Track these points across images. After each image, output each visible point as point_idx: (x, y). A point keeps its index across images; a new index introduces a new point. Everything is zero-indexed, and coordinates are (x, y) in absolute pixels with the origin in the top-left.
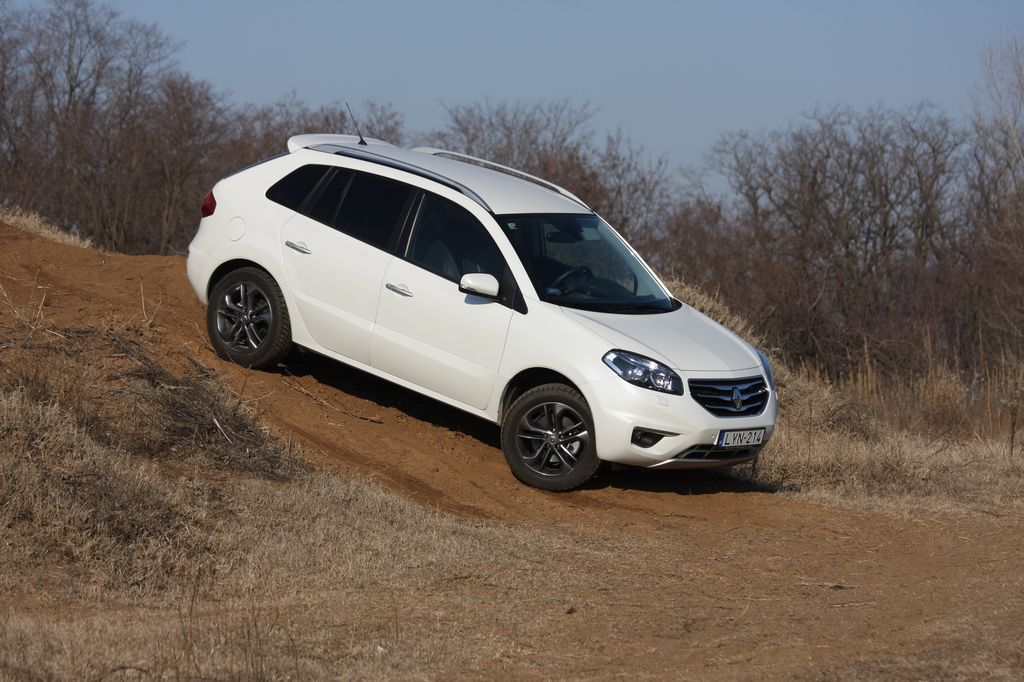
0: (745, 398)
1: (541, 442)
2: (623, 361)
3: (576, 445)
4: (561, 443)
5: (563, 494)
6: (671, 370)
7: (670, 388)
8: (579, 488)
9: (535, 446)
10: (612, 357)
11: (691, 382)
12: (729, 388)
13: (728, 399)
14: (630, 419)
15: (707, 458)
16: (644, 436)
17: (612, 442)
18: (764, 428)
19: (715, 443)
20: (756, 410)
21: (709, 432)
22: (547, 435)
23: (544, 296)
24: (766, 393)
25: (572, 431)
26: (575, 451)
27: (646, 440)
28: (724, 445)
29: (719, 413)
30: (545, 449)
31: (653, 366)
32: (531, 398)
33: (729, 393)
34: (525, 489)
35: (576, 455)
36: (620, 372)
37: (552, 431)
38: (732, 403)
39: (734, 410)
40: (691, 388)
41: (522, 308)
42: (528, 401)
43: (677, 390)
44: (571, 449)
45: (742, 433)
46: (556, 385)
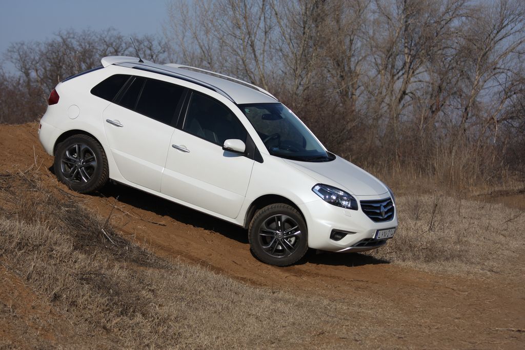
0: (386, 210)
1: (272, 238)
2: (324, 190)
3: (293, 240)
4: (285, 238)
5: (285, 268)
6: (351, 196)
7: (349, 206)
8: (293, 264)
9: (268, 240)
10: (318, 188)
11: (362, 202)
12: (378, 205)
13: (378, 211)
14: (330, 224)
15: (366, 246)
16: (337, 234)
17: (318, 238)
18: (395, 228)
19: (374, 237)
20: (390, 218)
21: (371, 231)
22: (277, 233)
23: (272, 153)
24: (393, 207)
25: (291, 231)
26: (292, 243)
27: (337, 236)
28: (378, 238)
29: (376, 220)
30: (275, 242)
31: (341, 193)
32: (268, 212)
33: (379, 208)
34: (264, 266)
35: (293, 245)
36: (323, 197)
37: (279, 231)
38: (380, 214)
39: (381, 218)
40: (362, 206)
41: (259, 159)
42: (265, 214)
43: (354, 207)
44: (290, 241)
45: (386, 231)
46: (283, 205)
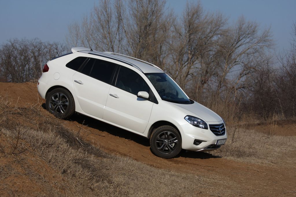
1: (163, 143)
2: (191, 118)
3: (173, 144)
4: (170, 144)
5: (169, 159)
6: (204, 122)
7: (203, 127)
8: (173, 158)
10: (187, 117)
11: (210, 125)
12: (218, 127)
13: (218, 130)
14: (194, 137)
15: (211, 148)
16: (197, 142)
17: (187, 143)
18: (226, 139)
19: (216, 144)
20: (223, 134)
21: (215, 141)
22: (165, 141)
23: (163, 99)
24: (225, 128)
25: (172, 140)
26: (173, 146)
27: (197, 143)
28: (218, 144)
29: (217, 135)
30: (164, 146)
31: (199, 120)
35: (173, 147)
36: (190, 122)
37: (166, 140)
38: (219, 132)
39: (219, 133)
40: (210, 127)
41: (157, 102)
42: (159, 131)
43: (206, 128)
44: (172, 145)
45: (221, 140)
46: (168, 126)
